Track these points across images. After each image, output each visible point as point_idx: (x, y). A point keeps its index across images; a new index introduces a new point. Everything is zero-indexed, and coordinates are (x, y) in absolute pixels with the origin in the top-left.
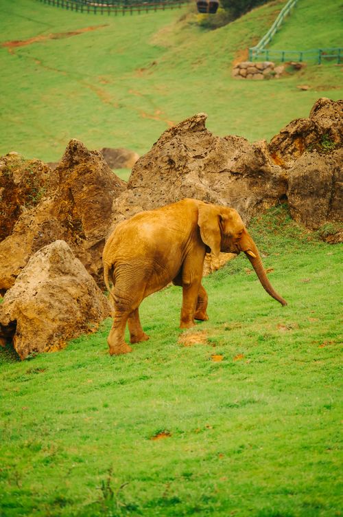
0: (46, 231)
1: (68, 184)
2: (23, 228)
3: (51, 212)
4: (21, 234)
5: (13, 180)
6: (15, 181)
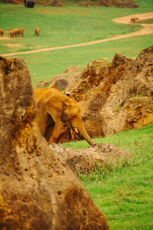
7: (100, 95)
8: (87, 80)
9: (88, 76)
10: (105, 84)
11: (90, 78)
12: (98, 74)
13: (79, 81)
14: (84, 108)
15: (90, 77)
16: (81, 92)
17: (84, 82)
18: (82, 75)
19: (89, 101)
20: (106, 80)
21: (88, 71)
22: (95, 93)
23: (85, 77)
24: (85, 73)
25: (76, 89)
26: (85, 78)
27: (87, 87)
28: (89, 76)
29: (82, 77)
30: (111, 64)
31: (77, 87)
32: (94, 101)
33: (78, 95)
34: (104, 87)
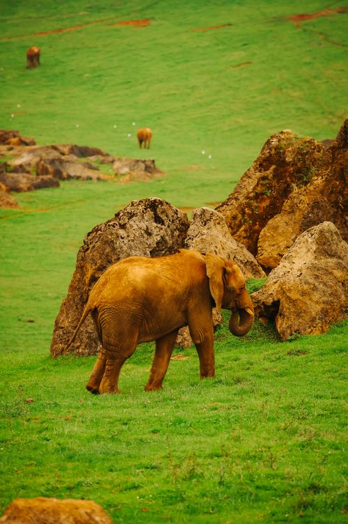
0: (315, 211)
1: (341, 164)
2: (291, 207)
3: (322, 192)
4: (289, 213)
5: (285, 158)
6: (287, 159)
7: (318, 202)
8: (269, 173)
9: (270, 167)
10: (326, 180)
11: (275, 170)
12: (290, 162)
13: (253, 176)
14: (290, 229)
15: (275, 168)
16: (260, 197)
17: (264, 178)
18: (258, 163)
19: (299, 215)
20: (327, 172)
21: (271, 155)
22: (309, 199)
23: (264, 167)
24: (264, 160)
25: (251, 193)
26: (265, 170)
27: (272, 187)
28: (273, 167)
29: (257, 168)
30: (337, 141)
31: (252, 187)
32: (310, 215)
33: (255, 204)
34: (325, 187)
